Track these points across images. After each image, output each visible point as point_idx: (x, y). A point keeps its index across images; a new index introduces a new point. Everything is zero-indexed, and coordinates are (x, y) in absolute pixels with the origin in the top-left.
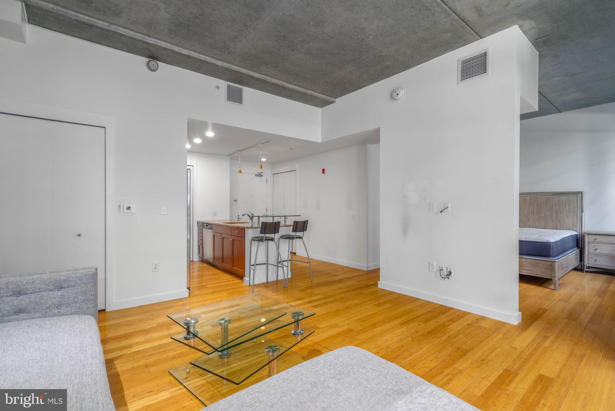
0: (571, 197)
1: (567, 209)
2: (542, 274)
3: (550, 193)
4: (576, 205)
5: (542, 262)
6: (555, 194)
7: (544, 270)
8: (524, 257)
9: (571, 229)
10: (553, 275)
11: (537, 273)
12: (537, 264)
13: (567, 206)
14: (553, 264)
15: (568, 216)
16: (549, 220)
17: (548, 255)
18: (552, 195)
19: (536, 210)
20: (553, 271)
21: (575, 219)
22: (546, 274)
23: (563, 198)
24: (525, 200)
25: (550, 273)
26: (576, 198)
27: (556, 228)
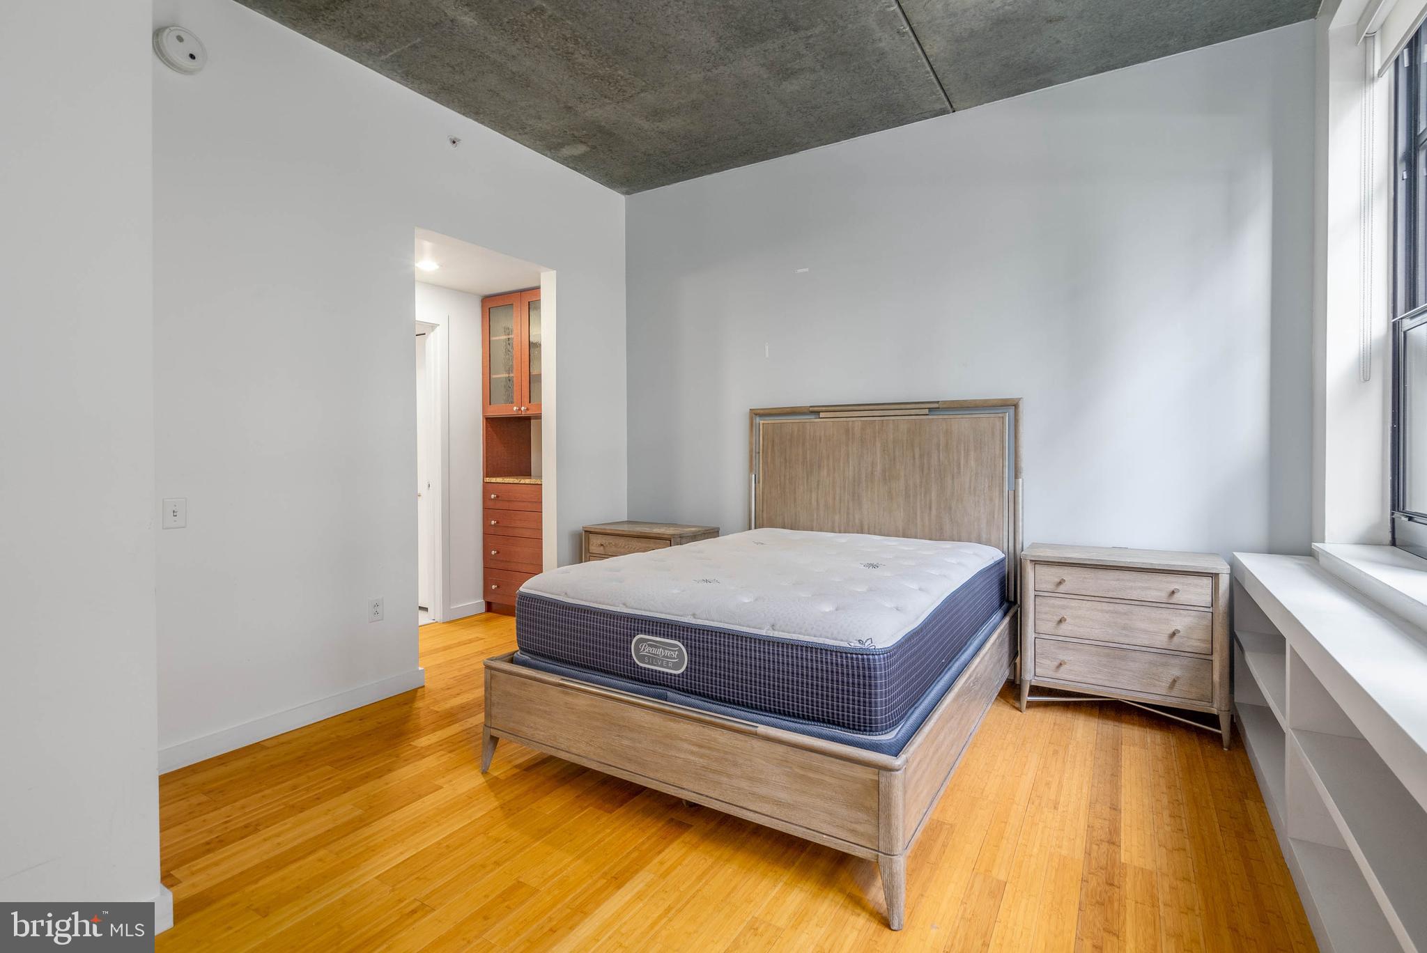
0: (985, 420)
1: (972, 463)
2: (834, 831)
3: (923, 406)
4: (998, 452)
5: (837, 766)
6: (935, 408)
7: (843, 811)
8: (762, 729)
9: (984, 536)
10: (881, 843)
11: (815, 824)
12: (811, 775)
13: (972, 454)
14: (883, 780)
15: (975, 489)
16: (918, 504)
17: (863, 723)
18: (926, 411)
19: (879, 468)
20: (882, 816)
21: (997, 502)
22: (853, 831)
23: (962, 424)
24: (847, 431)
25: (868, 829)
26: (998, 424)
27: (938, 534)
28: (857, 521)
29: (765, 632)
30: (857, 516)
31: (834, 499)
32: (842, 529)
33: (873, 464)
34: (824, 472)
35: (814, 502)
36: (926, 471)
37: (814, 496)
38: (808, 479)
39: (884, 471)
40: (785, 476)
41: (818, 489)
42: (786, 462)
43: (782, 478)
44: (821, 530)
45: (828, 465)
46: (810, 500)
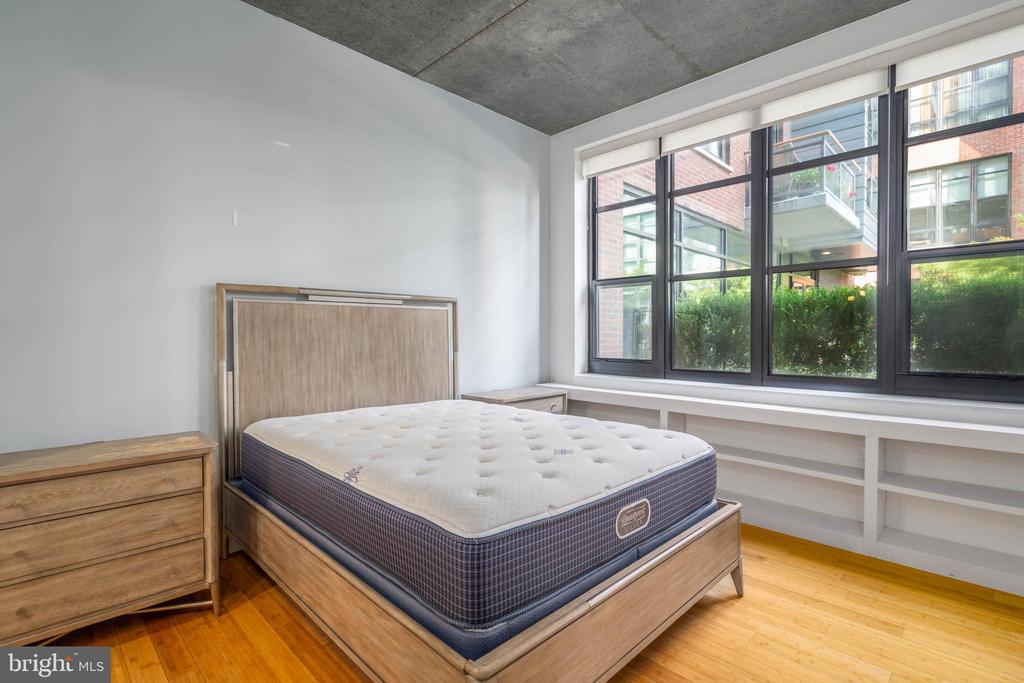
0: (438, 312)
3: (400, 298)
4: (445, 334)
6: (410, 300)
18: (401, 302)
21: (445, 369)
23: (424, 314)
26: (445, 315)
28: (349, 398)
29: (682, 463)
30: (348, 394)
31: (326, 380)
32: (335, 407)
33: (362, 345)
34: (315, 355)
35: (305, 386)
36: (402, 349)
37: (304, 379)
38: (297, 361)
39: (371, 351)
40: (269, 360)
41: (309, 370)
42: (270, 346)
43: (266, 364)
44: (313, 412)
45: (319, 348)
46: (301, 382)
